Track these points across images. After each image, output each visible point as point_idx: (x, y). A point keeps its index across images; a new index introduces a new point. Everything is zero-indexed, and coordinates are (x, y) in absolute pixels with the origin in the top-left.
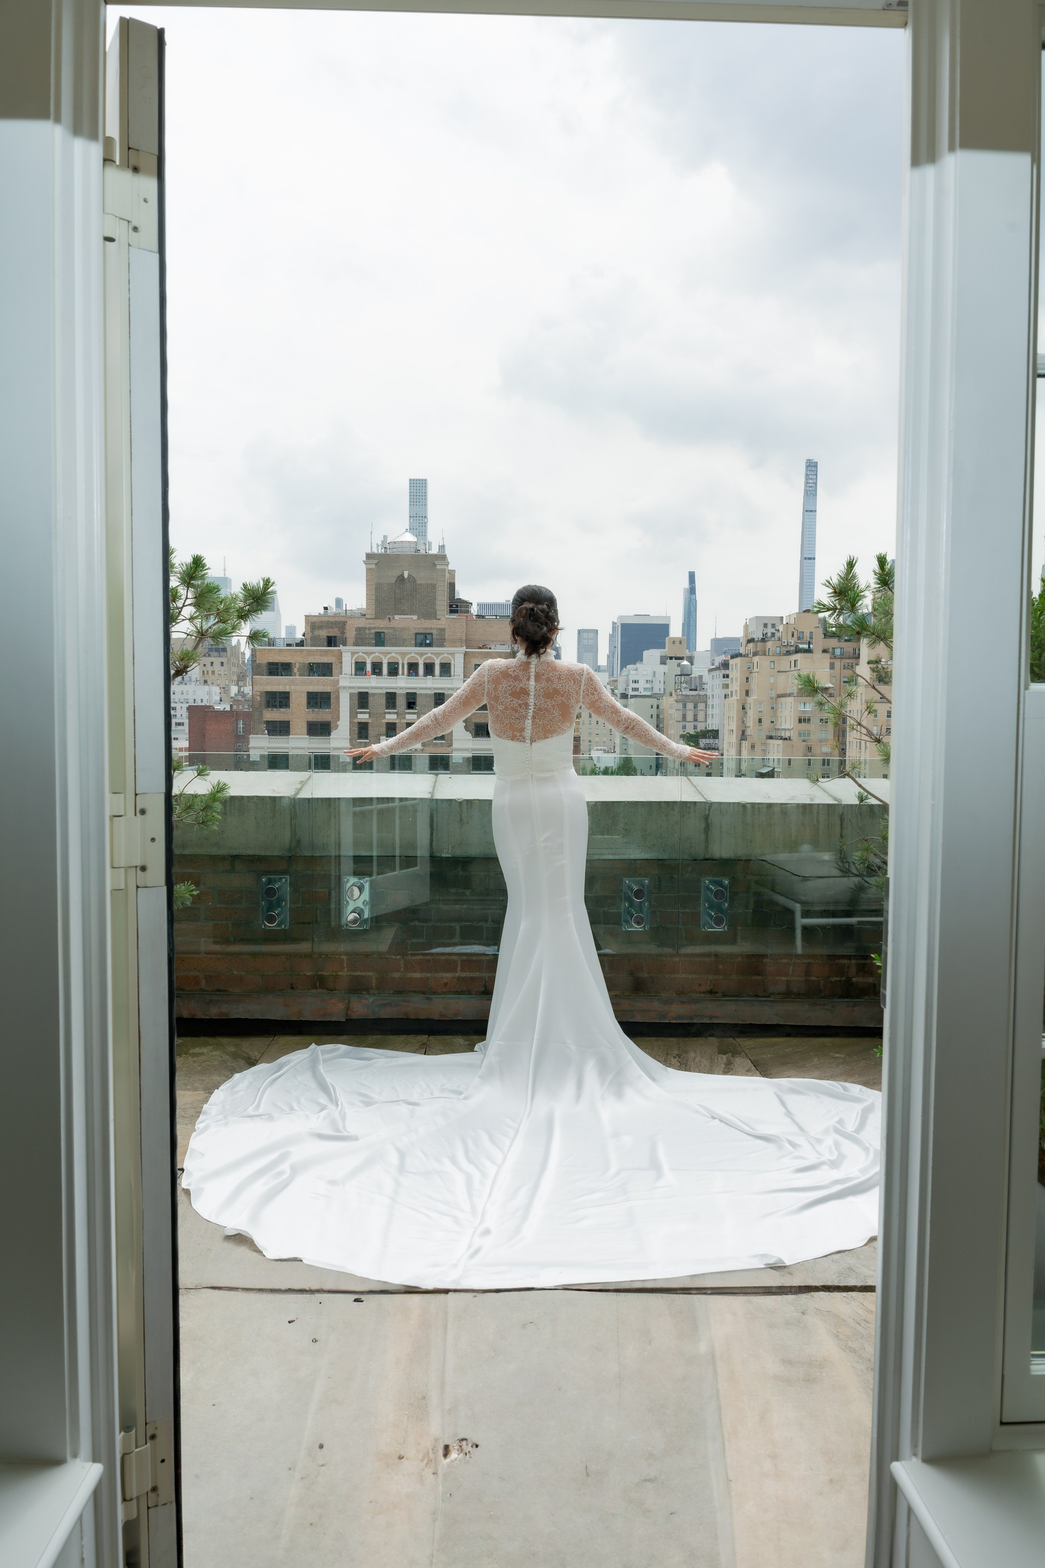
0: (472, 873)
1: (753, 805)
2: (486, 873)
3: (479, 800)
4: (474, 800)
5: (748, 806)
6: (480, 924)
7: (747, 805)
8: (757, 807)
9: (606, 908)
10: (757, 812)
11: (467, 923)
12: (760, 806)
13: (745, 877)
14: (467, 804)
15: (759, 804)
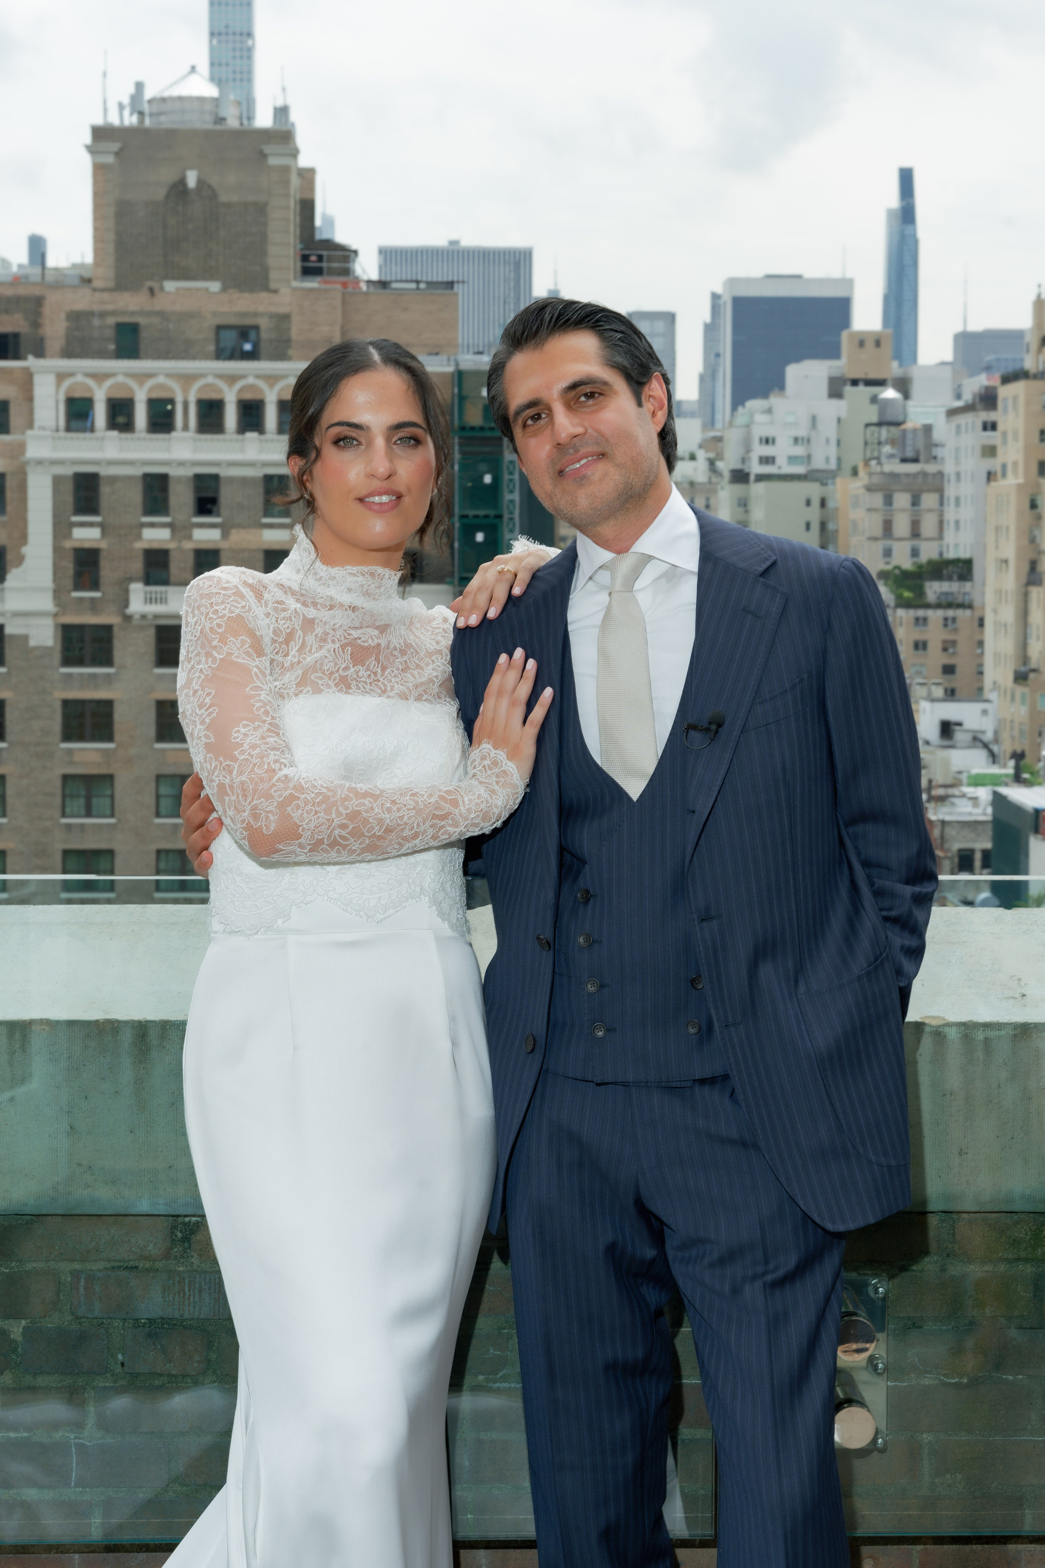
0: (29, 1266)
1: (968, 1028)
2: (77, 1266)
3: (48, 1022)
4: (31, 1022)
5: (952, 1034)
6: (58, 1435)
7: (947, 1030)
8: (980, 1035)
9: (481, 1377)
10: (980, 1055)
11: (12, 1435)
12: (992, 1034)
13: (943, 1269)
14: (11, 1036)
15: (987, 1026)
